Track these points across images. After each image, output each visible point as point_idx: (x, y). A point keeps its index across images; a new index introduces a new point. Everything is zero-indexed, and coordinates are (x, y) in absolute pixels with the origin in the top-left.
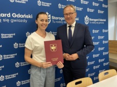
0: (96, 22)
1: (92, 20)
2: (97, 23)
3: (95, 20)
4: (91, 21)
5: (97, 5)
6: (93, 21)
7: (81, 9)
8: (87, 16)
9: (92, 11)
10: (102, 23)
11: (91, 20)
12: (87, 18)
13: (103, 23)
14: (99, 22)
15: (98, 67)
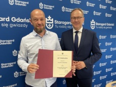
0: (103, 26)
1: (99, 24)
2: (105, 28)
3: (102, 25)
4: (98, 26)
5: (105, 7)
6: (100, 26)
7: (86, 12)
8: (93, 21)
9: (99, 14)
10: (109, 28)
11: (97, 24)
12: (93, 22)
13: (111, 28)
14: (106, 26)
15: (105, 77)
